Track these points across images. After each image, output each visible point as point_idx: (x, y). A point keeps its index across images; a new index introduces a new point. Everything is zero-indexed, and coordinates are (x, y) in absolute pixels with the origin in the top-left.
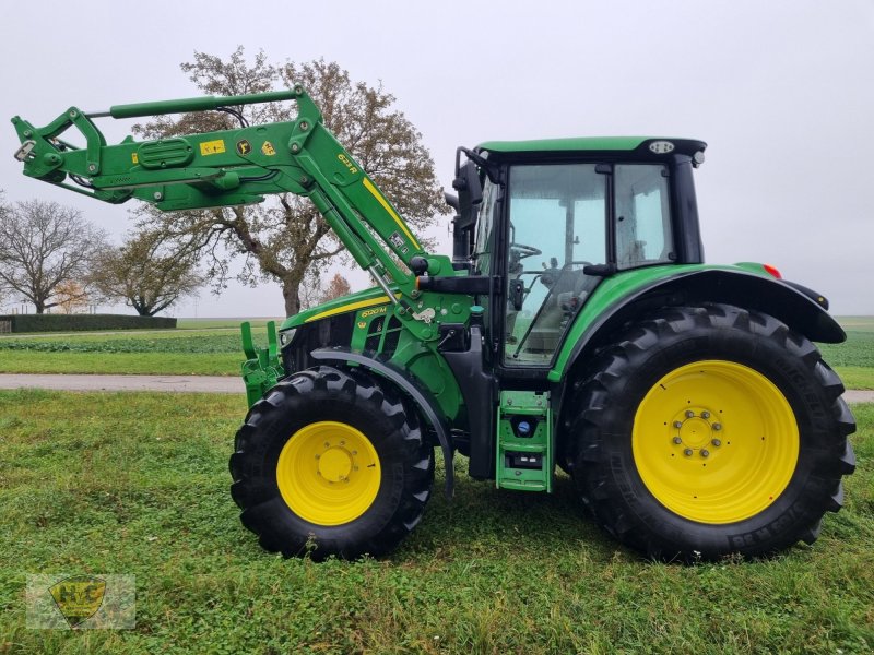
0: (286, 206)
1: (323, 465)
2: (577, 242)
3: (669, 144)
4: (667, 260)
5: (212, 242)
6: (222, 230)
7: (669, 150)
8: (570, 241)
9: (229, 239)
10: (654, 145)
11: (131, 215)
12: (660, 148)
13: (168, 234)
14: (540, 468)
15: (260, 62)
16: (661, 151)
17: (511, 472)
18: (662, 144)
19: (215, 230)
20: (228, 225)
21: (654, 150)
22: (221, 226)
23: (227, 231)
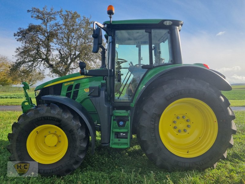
0: (61, 53)
1: (47, 140)
2: (142, 59)
3: (170, 22)
4: (170, 63)
5: (39, 65)
6: (42, 61)
7: (170, 24)
8: (140, 59)
9: (44, 64)
10: (165, 22)
11: (14, 57)
12: (167, 23)
13: (24, 62)
14: (127, 138)
15: (52, 10)
16: (168, 24)
17: (116, 140)
18: (168, 22)
19: (40, 61)
20: (43, 59)
21: (165, 24)
22: (41, 60)
23: (43, 61)
